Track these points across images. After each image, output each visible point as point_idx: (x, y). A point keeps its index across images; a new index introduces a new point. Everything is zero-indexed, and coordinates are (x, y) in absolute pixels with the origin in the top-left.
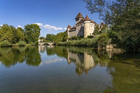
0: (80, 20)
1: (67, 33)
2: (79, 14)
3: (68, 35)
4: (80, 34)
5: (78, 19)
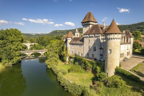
0: (91, 26)
1: (67, 45)
2: (89, 15)
3: (69, 49)
4: (93, 55)
5: (88, 23)
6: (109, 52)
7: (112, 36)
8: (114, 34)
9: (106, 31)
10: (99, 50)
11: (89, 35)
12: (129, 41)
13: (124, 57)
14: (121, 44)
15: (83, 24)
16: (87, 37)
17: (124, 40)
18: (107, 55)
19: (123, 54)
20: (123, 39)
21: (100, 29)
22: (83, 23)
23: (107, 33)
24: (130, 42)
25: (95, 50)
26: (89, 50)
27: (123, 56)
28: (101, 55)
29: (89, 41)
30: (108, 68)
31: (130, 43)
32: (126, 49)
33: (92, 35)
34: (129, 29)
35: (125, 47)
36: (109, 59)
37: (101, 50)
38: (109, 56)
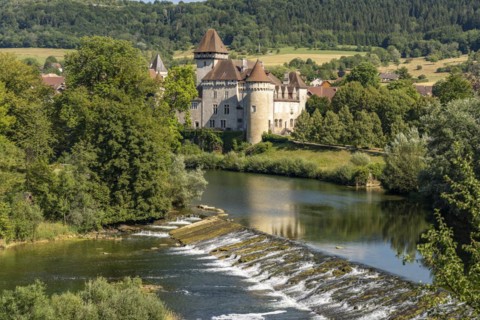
4: (223, 122)
5: (210, 56)
6: (252, 109)
7: (255, 86)
8: (258, 82)
9: (247, 76)
10: (236, 110)
11: (215, 81)
12: (294, 96)
13: (283, 127)
14: (275, 101)
15: (199, 56)
16: (209, 87)
17: (283, 94)
18: (250, 116)
19: (281, 120)
20: (280, 91)
21: (236, 69)
22: (199, 53)
23: (249, 80)
24: (298, 98)
25: (227, 111)
26: (216, 112)
27: (281, 125)
28: (240, 120)
29: (215, 94)
30: (252, 134)
31: (298, 100)
32: (288, 111)
33: (221, 83)
34: (414, 24)
35: (284, 107)
36: (252, 121)
37: (240, 111)
38: (253, 116)
